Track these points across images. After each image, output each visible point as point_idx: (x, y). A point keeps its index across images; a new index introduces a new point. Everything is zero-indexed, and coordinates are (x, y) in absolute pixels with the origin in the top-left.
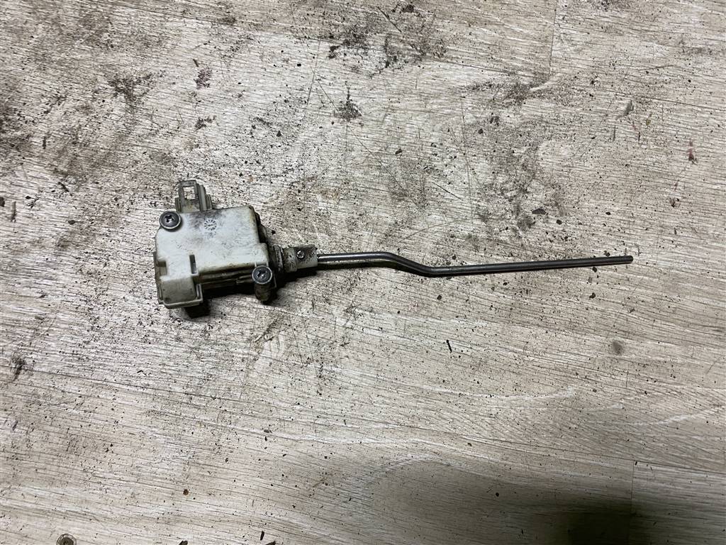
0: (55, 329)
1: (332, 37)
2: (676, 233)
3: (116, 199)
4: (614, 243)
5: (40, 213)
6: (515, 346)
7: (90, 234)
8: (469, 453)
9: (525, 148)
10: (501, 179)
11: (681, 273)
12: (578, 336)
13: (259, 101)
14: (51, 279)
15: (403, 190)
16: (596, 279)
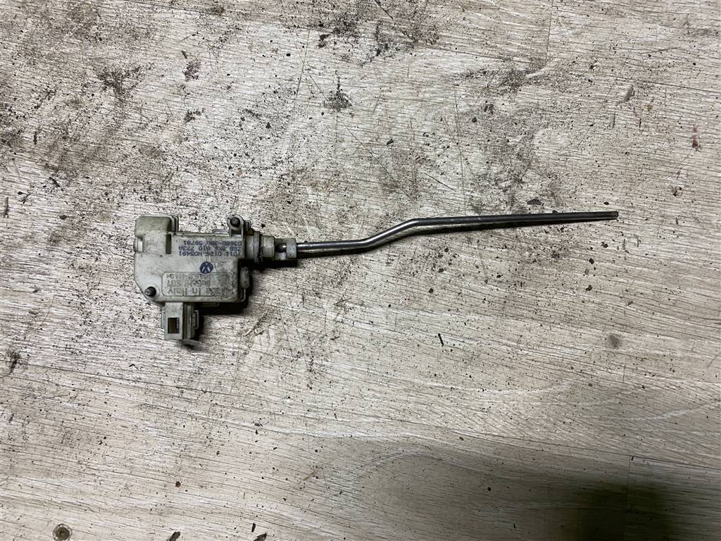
0: (48, 324)
1: (321, 25)
2: (677, 223)
3: (106, 194)
4: (612, 234)
5: (32, 209)
6: (509, 339)
7: (82, 229)
8: (461, 447)
9: (520, 137)
10: (495, 169)
11: (682, 264)
12: (574, 329)
13: (249, 92)
14: (44, 274)
15: (394, 181)
16: (593, 271)
